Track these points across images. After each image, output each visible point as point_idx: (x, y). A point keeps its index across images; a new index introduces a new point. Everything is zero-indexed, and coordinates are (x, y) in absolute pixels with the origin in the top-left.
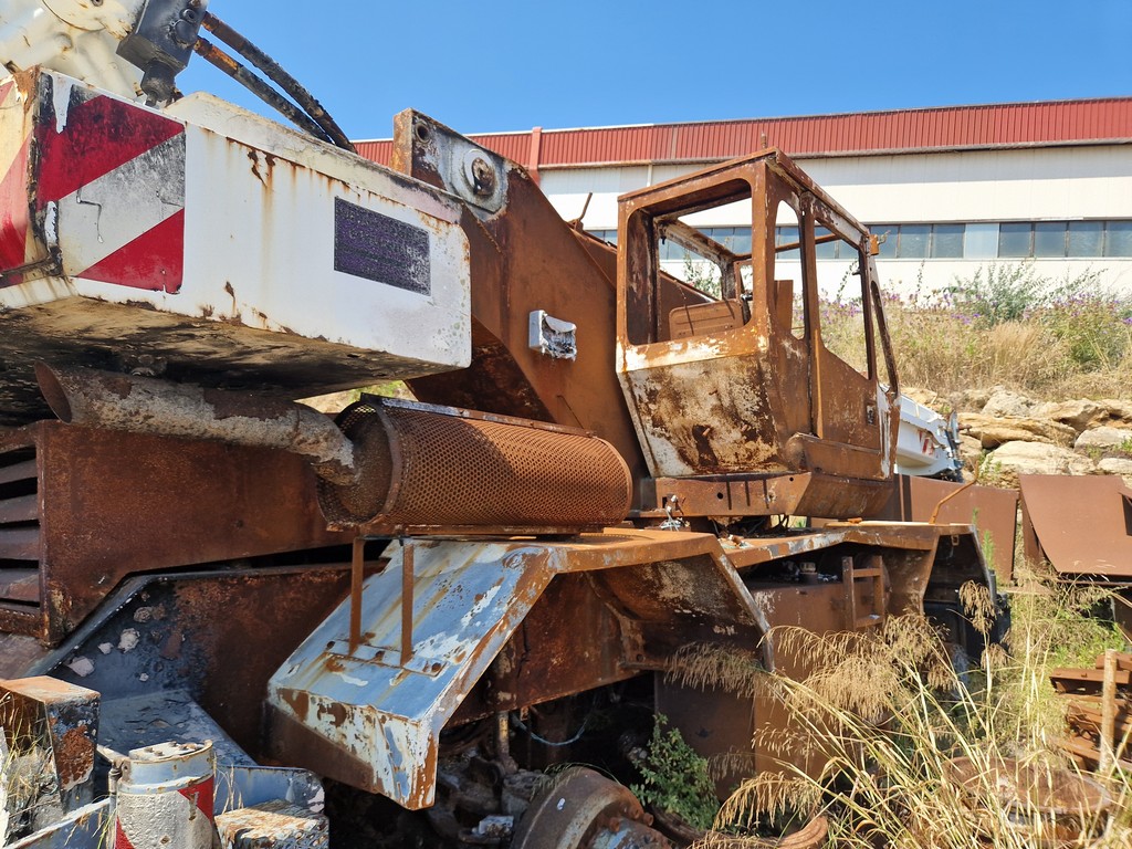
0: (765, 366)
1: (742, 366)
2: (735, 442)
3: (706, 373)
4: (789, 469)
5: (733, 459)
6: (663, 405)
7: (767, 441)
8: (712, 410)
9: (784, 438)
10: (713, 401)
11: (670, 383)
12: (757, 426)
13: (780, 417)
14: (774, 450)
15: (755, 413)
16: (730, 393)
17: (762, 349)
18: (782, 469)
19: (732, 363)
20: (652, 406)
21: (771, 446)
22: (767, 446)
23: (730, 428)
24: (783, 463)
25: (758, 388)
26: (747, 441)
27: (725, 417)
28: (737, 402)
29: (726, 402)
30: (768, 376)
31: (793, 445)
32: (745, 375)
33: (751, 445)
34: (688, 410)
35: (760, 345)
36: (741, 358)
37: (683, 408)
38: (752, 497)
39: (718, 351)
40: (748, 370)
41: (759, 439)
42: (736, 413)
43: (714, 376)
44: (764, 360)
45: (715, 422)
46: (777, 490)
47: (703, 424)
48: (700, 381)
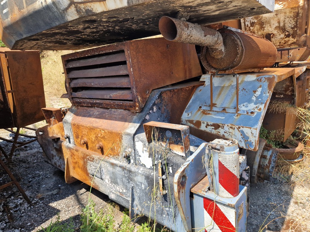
0: (301, 11)
1: (291, 12)
2: (281, 38)
3: (276, 15)
4: (299, 46)
5: (278, 44)
6: (256, 27)
7: (293, 37)
8: (275, 28)
9: (300, 36)
10: (277, 25)
11: (261, 19)
12: (291, 32)
13: (301, 29)
14: (295, 40)
15: (292, 28)
16: (284, 21)
17: (301, 5)
18: (297, 46)
19: (288, 11)
20: (251, 28)
21: (294, 39)
22: (293, 39)
23: (280, 33)
24: (297, 44)
25: (296, 19)
26: (286, 38)
27: (280, 30)
28: (286, 25)
29: (282, 25)
30: (301, 15)
31: (303, 38)
32: (292, 15)
33: (287, 39)
34: (266, 29)
35: (300, 3)
36: (292, 8)
37: (264, 28)
38: (283, 56)
39: (283, 6)
40: (293, 13)
41: (291, 37)
42: (285, 28)
43: (279, 16)
44: (300, 9)
45: (275, 32)
46: (293, 53)
47: (270, 33)
48: (273, 18)
